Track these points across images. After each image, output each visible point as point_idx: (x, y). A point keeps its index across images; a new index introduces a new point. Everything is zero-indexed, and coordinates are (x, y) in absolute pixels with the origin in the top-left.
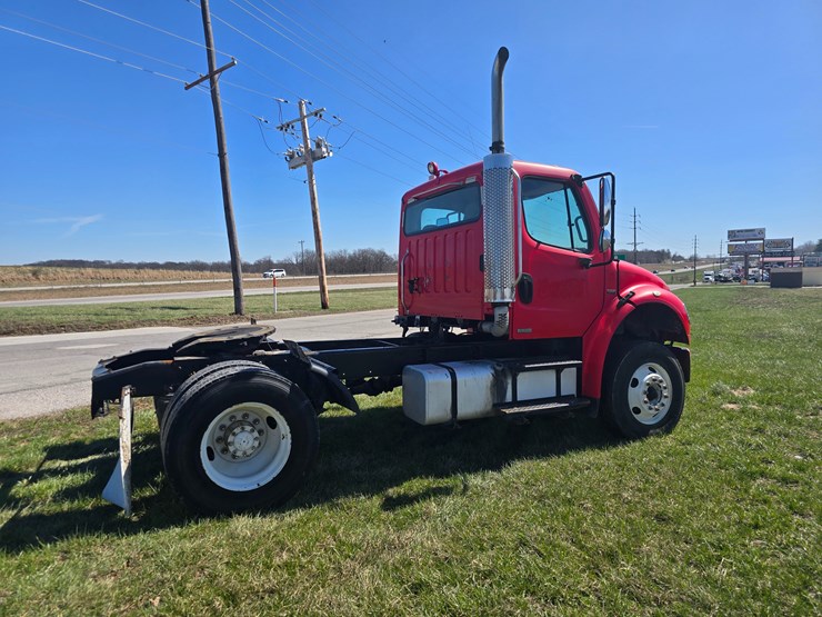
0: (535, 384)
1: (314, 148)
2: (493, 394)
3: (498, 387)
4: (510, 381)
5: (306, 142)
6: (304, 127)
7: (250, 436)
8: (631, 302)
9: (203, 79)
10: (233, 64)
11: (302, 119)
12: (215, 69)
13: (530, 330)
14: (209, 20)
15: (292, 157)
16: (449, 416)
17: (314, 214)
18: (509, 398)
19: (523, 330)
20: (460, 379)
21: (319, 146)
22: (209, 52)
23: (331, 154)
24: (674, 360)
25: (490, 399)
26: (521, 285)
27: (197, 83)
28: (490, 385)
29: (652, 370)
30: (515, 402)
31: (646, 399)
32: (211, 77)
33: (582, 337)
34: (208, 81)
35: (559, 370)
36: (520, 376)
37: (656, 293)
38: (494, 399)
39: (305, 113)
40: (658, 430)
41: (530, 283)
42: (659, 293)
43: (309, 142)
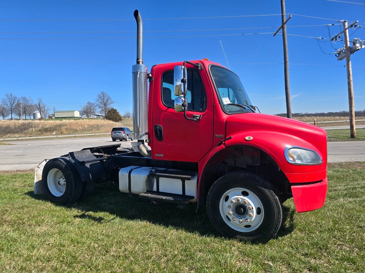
0: (170, 185)
1: (351, 46)
2: (146, 185)
3: (149, 182)
4: (155, 180)
5: (346, 44)
6: (346, 35)
10: (290, 17)
11: (345, 30)
12: (285, 21)
13: (162, 155)
15: (339, 54)
16: (127, 190)
17: (349, 84)
18: (155, 189)
19: (158, 155)
20: (132, 175)
21: (354, 44)
22: (283, 16)
23: (363, 47)
24: (266, 191)
25: (145, 188)
26: (156, 131)
27: (277, 32)
28: (145, 180)
29: (245, 194)
30: (158, 192)
31: (231, 212)
32: (283, 27)
33: (197, 163)
34: (281, 29)
35: (183, 180)
36: (161, 179)
37: (247, 138)
38: (147, 187)
39: (346, 27)
40: (244, 238)
41: (160, 131)
42: (252, 138)
43: (348, 43)
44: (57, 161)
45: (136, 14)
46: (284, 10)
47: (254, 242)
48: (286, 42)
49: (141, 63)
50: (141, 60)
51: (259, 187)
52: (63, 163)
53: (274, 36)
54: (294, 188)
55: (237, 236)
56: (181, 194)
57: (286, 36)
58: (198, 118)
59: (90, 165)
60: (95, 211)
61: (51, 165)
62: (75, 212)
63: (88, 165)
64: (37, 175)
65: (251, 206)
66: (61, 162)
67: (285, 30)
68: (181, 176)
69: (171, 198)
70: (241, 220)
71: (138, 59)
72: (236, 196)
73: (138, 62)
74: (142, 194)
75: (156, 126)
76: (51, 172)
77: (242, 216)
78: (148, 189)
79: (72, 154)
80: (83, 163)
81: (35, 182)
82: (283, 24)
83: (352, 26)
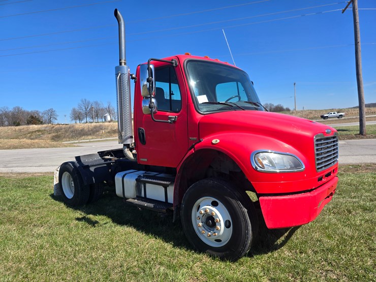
2: (136, 190)
3: (138, 187)
4: (143, 186)
8: (194, 148)
13: (146, 160)
16: (122, 194)
18: (143, 195)
19: (143, 160)
20: (125, 179)
24: (233, 201)
26: (139, 134)
28: (135, 185)
29: (214, 204)
31: (201, 224)
33: (176, 168)
35: (165, 187)
37: (214, 141)
38: (136, 193)
40: (214, 253)
41: (143, 134)
42: (218, 141)
47: (222, 259)
49: (123, 64)
50: (123, 61)
51: (226, 197)
53: (343, 13)
54: (263, 200)
55: (207, 251)
56: (164, 201)
57: (357, 11)
58: (174, 119)
59: (95, 169)
60: (95, 214)
61: (64, 168)
62: (79, 214)
63: (92, 169)
64: (55, 178)
65: (218, 218)
66: (70, 165)
67: (356, 3)
68: (163, 182)
69: (151, 205)
70: (210, 234)
71: (120, 60)
72: (206, 207)
73: (121, 64)
74: (130, 200)
75: (139, 129)
76: (65, 175)
77: (210, 229)
78: (138, 195)
79: (78, 158)
80: (88, 167)
81: (55, 184)
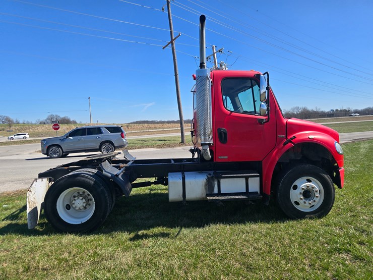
0: (232, 186)
1: (219, 67)
2: (206, 189)
3: (209, 185)
4: (216, 183)
5: (215, 65)
6: (214, 58)
7: (81, 201)
8: (292, 142)
9: (169, 43)
10: (179, 35)
11: (213, 55)
12: (173, 38)
13: (226, 157)
14: (171, 18)
16: (181, 199)
18: (216, 191)
19: (222, 157)
20: (187, 181)
21: (221, 66)
22: (171, 32)
23: (227, 69)
24: (325, 176)
25: (205, 191)
26: (220, 134)
27: (167, 46)
28: (204, 184)
29: (309, 181)
30: (219, 194)
31: (302, 197)
32: (172, 42)
33: (262, 161)
34: (171, 44)
35: (247, 178)
36: (222, 181)
38: (206, 191)
39: (215, 51)
40: (312, 216)
41: (225, 134)
43: (217, 64)
44: (79, 178)
45: (203, 19)
46: (172, 27)
48: (176, 56)
52: (90, 179)
53: (163, 49)
54: (340, 172)
55: (306, 216)
56: (245, 191)
57: (175, 51)
58: (264, 121)
64: (29, 202)
65: (316, 189)
66: (87, 178)
67: (174, 45)
68: (244, 175)
72: (303, 184)
75: (219, 130)
77: (308, 199)
78: (208, 193)
81: (28, 212)
82: (172, 40)
83: (219, 51)
